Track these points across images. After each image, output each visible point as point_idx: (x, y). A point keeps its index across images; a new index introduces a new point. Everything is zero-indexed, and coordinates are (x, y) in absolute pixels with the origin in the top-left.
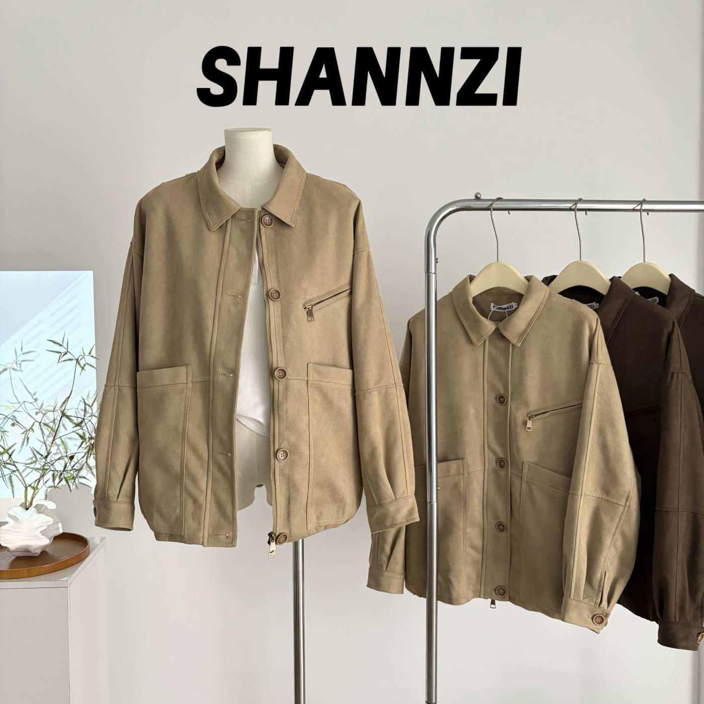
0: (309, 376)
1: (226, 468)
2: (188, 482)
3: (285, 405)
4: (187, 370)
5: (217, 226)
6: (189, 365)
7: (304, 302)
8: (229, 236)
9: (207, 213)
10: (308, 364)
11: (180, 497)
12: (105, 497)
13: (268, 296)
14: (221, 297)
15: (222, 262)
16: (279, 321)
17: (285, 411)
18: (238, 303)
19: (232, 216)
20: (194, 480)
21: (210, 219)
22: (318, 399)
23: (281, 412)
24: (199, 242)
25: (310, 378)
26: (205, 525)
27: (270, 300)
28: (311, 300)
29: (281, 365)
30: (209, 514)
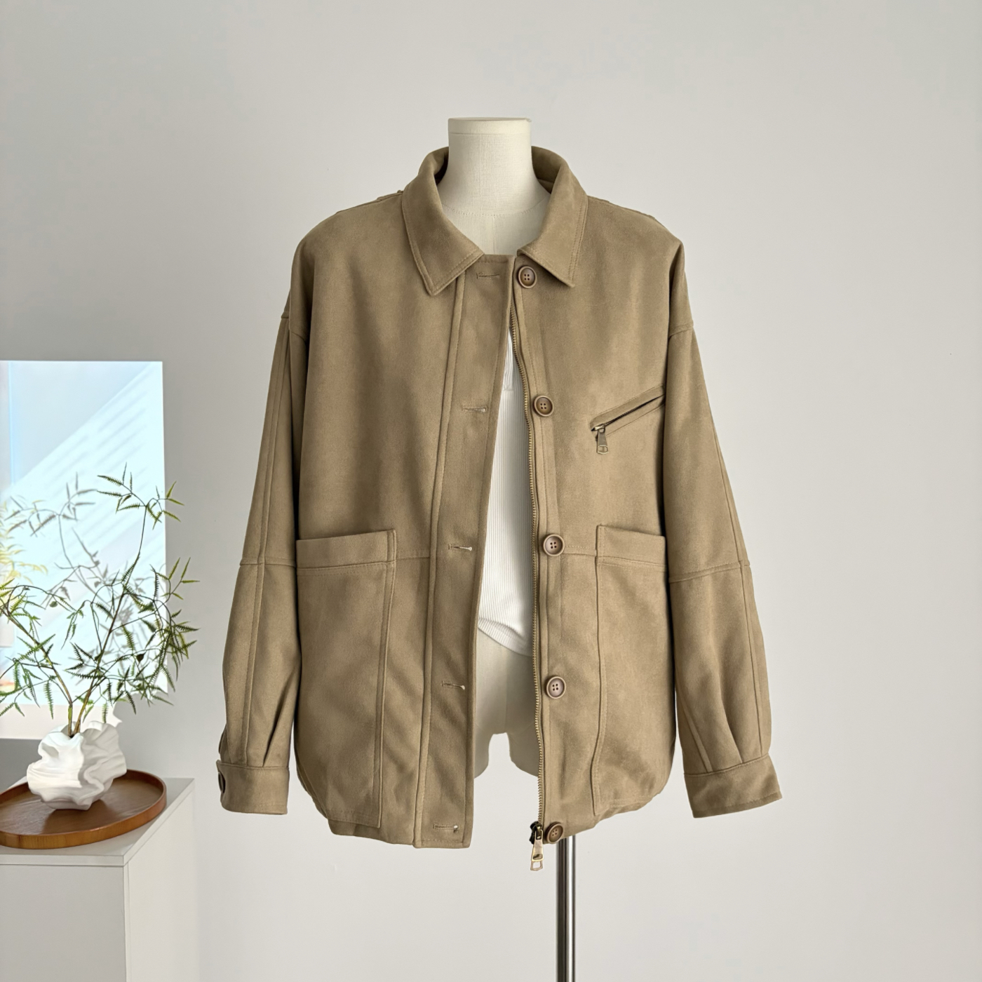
0: (599, 549)
1: (458, 710)
2: (388, 734)
3: (560, 599)
4: (388, 538)
5: (441, 287)
6: (392, 529)
7: (591, 418)
8: (461, 304)
9: (422, 262)
10: (597, 527)
11: (375, 760)
12: (242, 760)
13: (531, 408)
14: (451, 412)
15: (452, 350)
16: (550, 451)
17: (559, 609)
18: (480, 422)
19: (466, 271)
20: (400, 731)
21: (429, 274)
22: (612, 589)
23: (552, 612)
24: (409, 314)
25: (601, 552)
26: (417, 810)
27: (534, 415)
28: (602, 416)
29: (555, 529)
30: (426, 790)
